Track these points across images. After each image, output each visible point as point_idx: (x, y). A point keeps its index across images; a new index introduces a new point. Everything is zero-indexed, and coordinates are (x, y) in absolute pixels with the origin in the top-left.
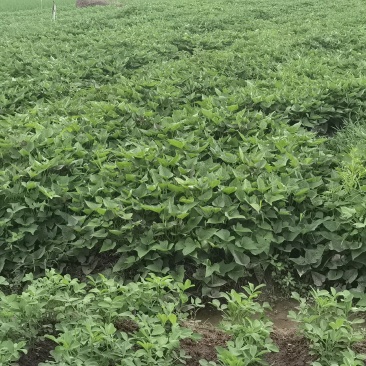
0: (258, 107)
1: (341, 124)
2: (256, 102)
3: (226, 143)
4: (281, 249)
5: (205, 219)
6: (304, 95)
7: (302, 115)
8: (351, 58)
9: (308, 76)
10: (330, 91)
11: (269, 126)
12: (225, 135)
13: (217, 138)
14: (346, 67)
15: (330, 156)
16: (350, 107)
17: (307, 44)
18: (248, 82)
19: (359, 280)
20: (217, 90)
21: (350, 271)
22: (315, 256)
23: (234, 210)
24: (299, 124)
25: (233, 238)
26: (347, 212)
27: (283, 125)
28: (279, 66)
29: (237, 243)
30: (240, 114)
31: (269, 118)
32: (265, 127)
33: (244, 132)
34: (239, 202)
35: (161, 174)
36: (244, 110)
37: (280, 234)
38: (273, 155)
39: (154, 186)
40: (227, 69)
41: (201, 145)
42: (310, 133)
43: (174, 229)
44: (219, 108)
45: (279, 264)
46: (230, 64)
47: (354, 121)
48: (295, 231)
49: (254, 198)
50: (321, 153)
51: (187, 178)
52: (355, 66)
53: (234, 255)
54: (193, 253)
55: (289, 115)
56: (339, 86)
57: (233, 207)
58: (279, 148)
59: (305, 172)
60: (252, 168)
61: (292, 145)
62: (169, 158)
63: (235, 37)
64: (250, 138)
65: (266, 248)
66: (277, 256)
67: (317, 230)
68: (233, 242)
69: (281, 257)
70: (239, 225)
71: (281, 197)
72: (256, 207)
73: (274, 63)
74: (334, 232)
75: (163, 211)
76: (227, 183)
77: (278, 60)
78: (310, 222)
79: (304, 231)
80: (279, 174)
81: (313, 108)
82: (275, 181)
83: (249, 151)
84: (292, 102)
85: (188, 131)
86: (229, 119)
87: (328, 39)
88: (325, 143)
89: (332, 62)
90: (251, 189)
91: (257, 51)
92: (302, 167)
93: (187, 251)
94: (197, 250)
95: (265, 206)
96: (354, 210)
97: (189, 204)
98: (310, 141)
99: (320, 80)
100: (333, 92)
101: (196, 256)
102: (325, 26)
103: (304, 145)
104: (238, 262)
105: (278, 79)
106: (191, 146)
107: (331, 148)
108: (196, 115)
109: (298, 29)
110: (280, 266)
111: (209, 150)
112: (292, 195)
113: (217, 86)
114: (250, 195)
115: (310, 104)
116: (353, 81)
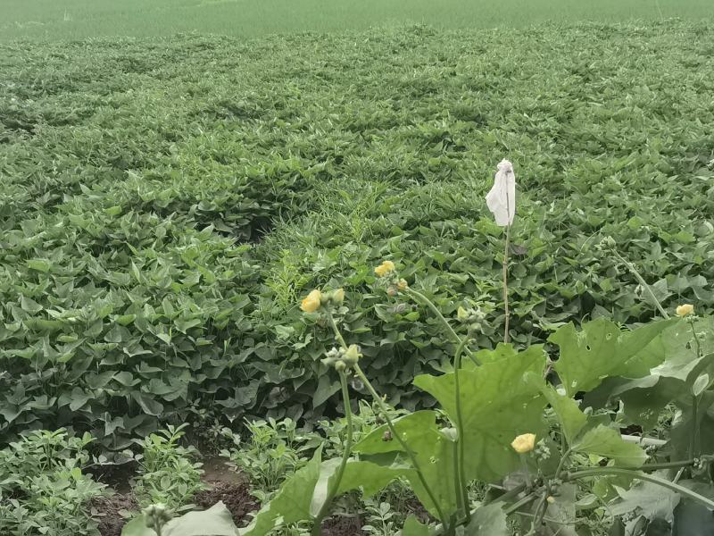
0: (149, 207)
1: (269, 225)
2: (147, 200)
3: (109, 260)
4: (203, 390)
5: (95, 361)
6: (214, 187)
7: (214, 216)
8: (276, 130)
9: (217, 159)
10: (250, 179)
11: (169, 232)
12: (108, 250)
13: (96, 255)
14: (270, 144)
15: (257, 267)
16: (279, 201)
17: (211, 111)
18: (130, 172)
19: (305, 417)
20: (83, 187)
21: (294, 407)
22: (248, 395)
23: (135, 345)
24: (212, 227)
25: (138, 381)
26: (283, 332)
27: (188, 231)
28: (173, 147)
29: (144, 388)
30: (127, 218)
31: (168, 221)
32: (164, 234)
33: (135, 243)
34: (140, 333)
35: (24, 307)
36: (131, 213)
37: (199, 372)
38: (180, 271)
39: (17, 325)
40: (92, 156)
41: (75, 266)
42: (228, 239)
43: (53, 379)
44: (93, 211)
45: (203, 411)
46: (97, 147)
47: (286, 219)
48: (219, 365)
49: (161, 326)
50: (245, 264)
51: (63, 310)
52: (283, 143)
53: (142, 404)
54: (85, 406)
55: (196, 216)
56: (261, 172)
57: (134, 341)
58: (187, 261)
59: (226, 290)
60: (154, 289)
61: (204, 256)
62: (30, 286)
63: (96, 104)
64: (145, 251)
65: (182, 392)
66: (198, 400)
67: (248, 361)
68: (137, 387)
69: (204, 403)
70: (144, 364)
71: (197, 322)
72: (166, 338)
73: (164, 143)
74: (270, 361)
75: (35, 357)
76: (121, 311)
77: (170, 138)
78: (237, 352)
79: (231, 363)
80: (191, 295)
81: (228, 206)
82: (186, 304)
83: (144, 268)
84: (198, 197)
85: (50, 248)
86: (109, 226)
87: (241, 104)
88: (249, 251)
89: (249, 138)
90: (155, 316)
91: (137, 125)
92: (220, 284)
93: (76, 405)
94: (90, 402)
95: (177, 336)
96: (291, 329)
97: (72, 342)
98: (229, 250)
99: (235, 165)
100: (254, 181)
101: (89, 410)
102: (235, 82)
103: (221, 255)
104: (148, 412)
105: (174, 166)
106: (61, 268)
107: (258, 257)
108: (60, 224)
109: (195, 88)
110: (203, 414)
111: (87, 272)
112: (211, 320)
113: (83, 182)
114: (156, 323)
115: (224, 199)
116: (281, 164)
